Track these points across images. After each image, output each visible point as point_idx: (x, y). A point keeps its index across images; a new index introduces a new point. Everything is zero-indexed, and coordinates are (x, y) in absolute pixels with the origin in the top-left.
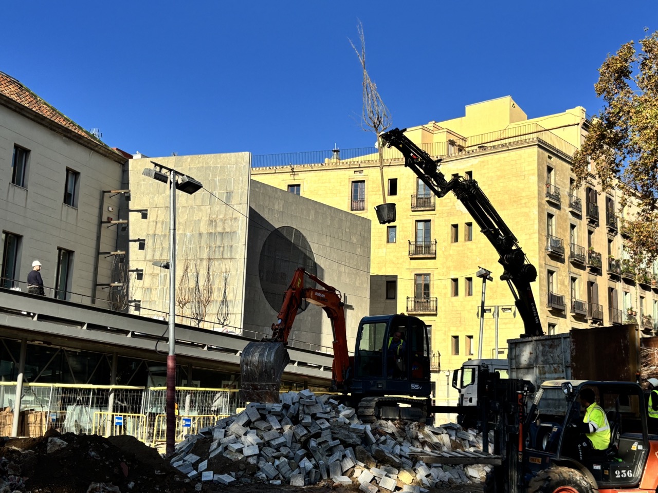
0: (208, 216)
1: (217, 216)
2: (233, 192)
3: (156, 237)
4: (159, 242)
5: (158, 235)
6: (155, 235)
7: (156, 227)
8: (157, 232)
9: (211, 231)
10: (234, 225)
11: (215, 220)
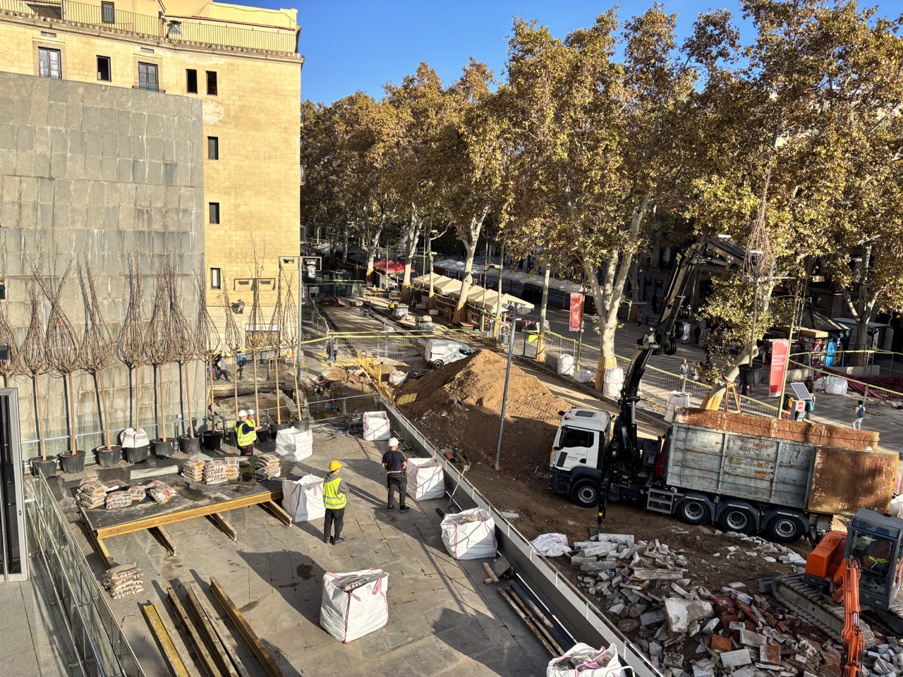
0: (133, 201)
1: (151, 204)
2: (176, 165)
3: (24, 233)
4: (30, 242)
5: (27, 229)
6: (20, 229)
7: (20, 214)
8: (24, 224)
9: (141, 229)
10: (184, 221)
11: (147, 211)
